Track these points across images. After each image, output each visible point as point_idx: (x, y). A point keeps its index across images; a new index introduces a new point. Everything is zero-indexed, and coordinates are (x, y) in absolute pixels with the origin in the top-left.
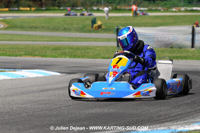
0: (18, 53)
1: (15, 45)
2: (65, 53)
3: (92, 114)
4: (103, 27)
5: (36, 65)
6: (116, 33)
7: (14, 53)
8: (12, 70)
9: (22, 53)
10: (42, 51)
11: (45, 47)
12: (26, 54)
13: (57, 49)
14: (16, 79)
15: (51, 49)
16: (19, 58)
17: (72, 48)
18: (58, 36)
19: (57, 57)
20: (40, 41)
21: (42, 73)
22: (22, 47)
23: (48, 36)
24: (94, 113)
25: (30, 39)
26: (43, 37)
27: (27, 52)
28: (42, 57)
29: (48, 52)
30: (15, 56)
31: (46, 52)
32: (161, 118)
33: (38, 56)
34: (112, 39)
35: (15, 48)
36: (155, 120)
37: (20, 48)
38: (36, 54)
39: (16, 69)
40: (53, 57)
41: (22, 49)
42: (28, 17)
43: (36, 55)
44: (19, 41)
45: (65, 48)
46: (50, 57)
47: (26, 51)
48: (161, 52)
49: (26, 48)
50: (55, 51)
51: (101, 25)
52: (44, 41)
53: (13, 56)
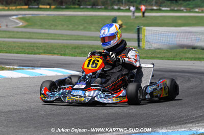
0: (37, 51)
1: (34, 43)
2: (85, 52)
3: (111, 113)
4: (124, 27)
5: (55, 63)
6: (137, 32)
7: (33, 51)
8: (31, 68)
9: (41, 51)
10: (62, 50)
11: (64, 46)
12: (45, 53)
13: (76, 47)
14: (34, 77)
15: (71, 48)
16: (37, 56)
17: (91, 47)
18: (78, 35)
19: (76, 56)
20: (60, 39)
21: (61, 72)
22: (41, 45)
23: (67, 35)
24: (113, 113)
25: (49, 38)
26: (62, 35)
27: (46, 51)
28: (61, 55)
29: (67, 50)
30: (34, 54)
31: (65, 51)
32: (182, 119)
33: (57, 54)
34: (133, 39)
35: (33, 46)
36: (175, 122)
37: (39, 46)
38: (55, 52)
39: (35, 67)
40: (72, 55)
41: (42, 47)
42: (47, 15)
43: (55, 54)
44: (38, 39)
45: (85, 47)
46: (69, 56)
47: (45, 49)
48: (183, 52)
49: (45, 46)
50: (74, 50)
51: (122, 24)
52: (63, 40)
53: (31, 54)
